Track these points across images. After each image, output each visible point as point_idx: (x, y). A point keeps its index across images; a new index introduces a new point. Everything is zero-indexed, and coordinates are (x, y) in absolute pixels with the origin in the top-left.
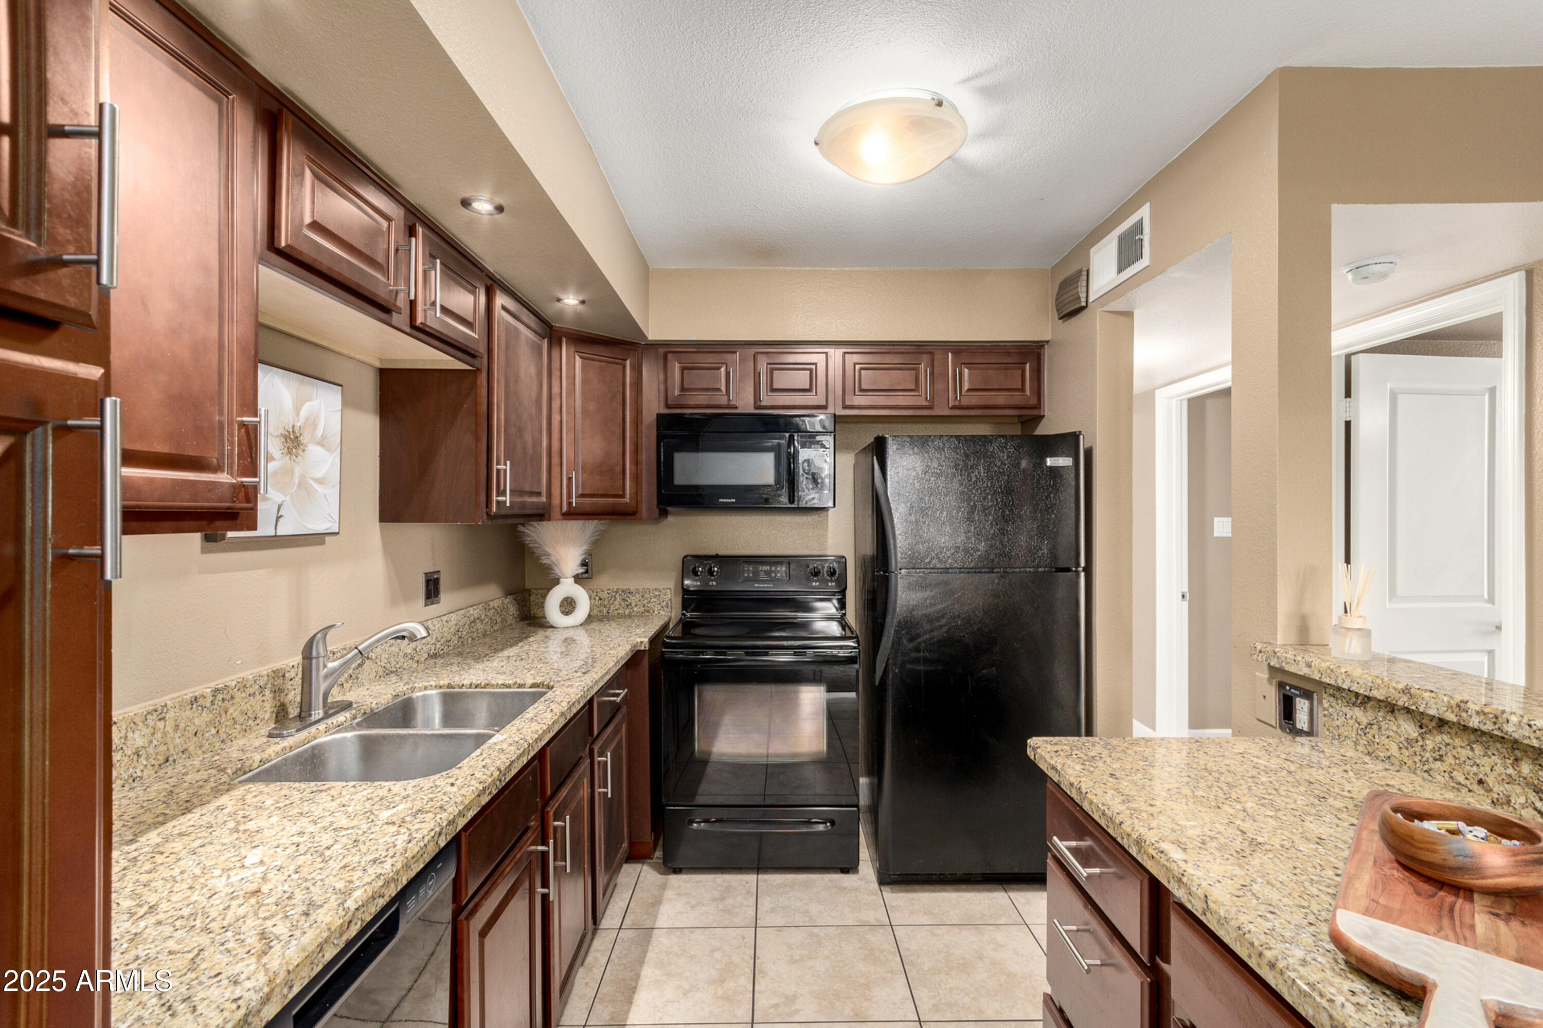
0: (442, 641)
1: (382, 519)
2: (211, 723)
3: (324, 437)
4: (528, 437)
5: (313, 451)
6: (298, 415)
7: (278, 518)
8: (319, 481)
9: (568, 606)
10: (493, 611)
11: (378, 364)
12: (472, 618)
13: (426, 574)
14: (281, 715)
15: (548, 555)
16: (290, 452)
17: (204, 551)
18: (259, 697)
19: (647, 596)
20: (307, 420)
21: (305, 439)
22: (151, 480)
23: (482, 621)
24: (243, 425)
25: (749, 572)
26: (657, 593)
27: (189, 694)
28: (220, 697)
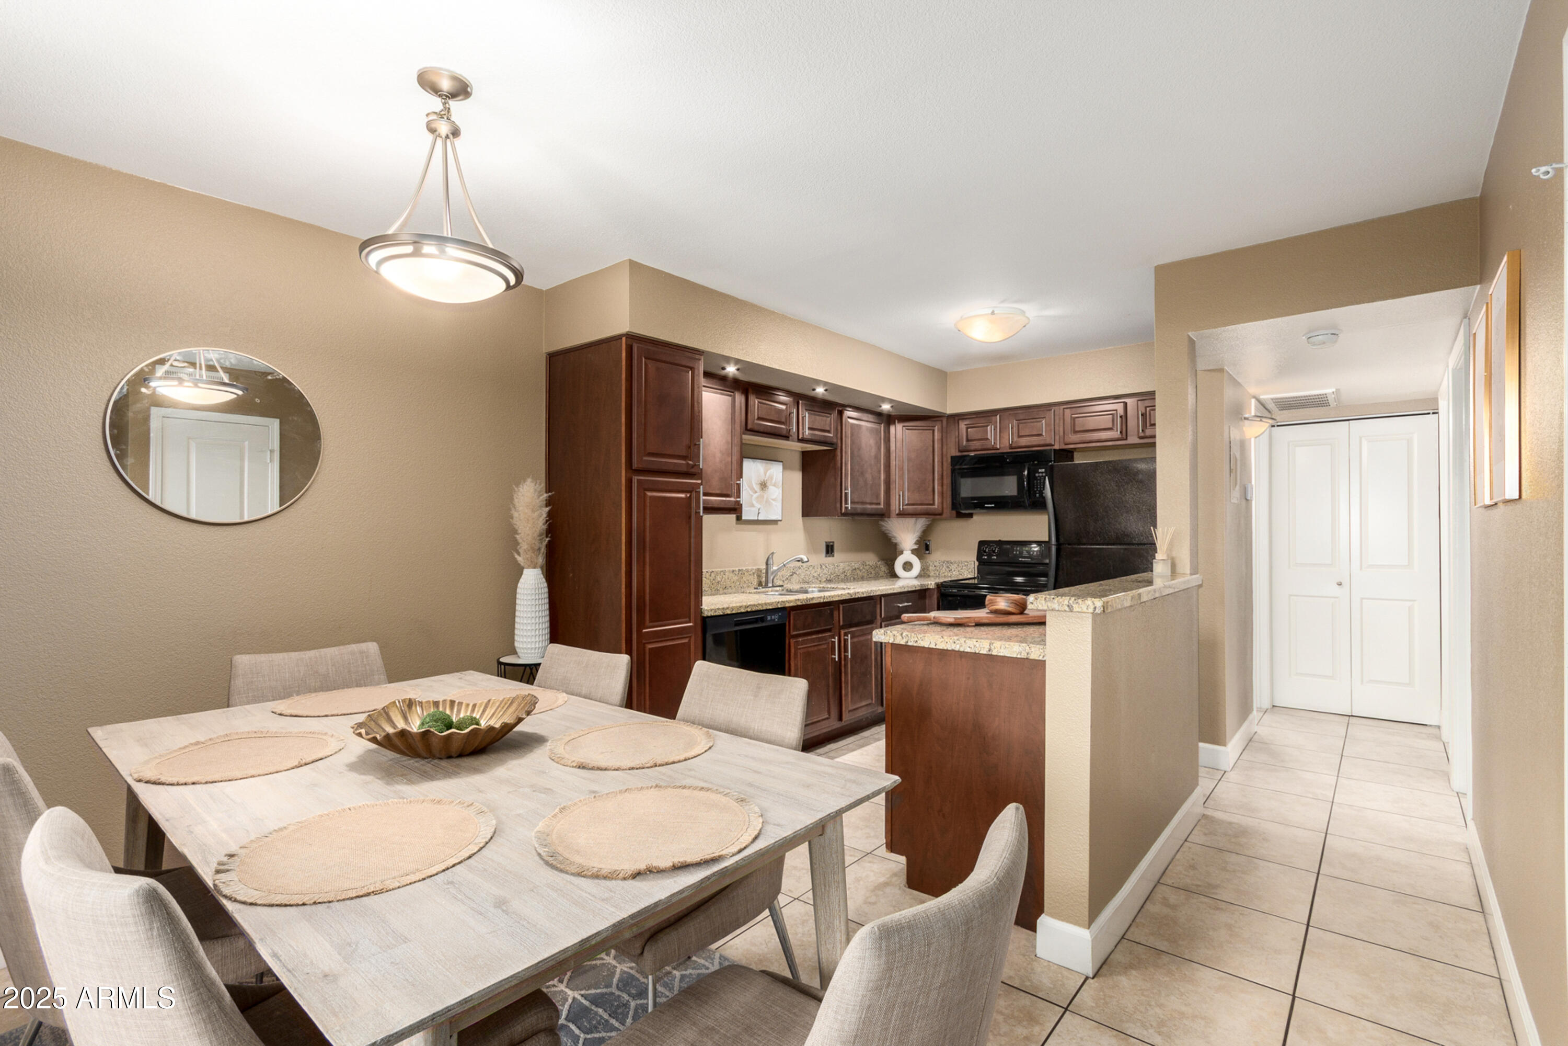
0: (834, 575)
1: (803, 516)
2: (737, 580)
3: (775, 483)
4: (868, 476)
5: (771, 489)
6: (765, 475)
7: (759, 513)
8: (773, 500)
9: (908, 566)
10: (868, 567)
11: (800, 450)
12: (854, 568)
13: (826, 542)
14: (760, 584)
15: (895, 537)
16: (763, 489)
17: (736, 524)
18: (752, 576)
19: (960, 565)
20: (769, 477)
21: (768, 484)
22: (716, 500)
23: (861, 571)
24: (737, 484)
25: (1017, 550)
26: (966, 564)
27: (732, 569)
28: (740, 572)
